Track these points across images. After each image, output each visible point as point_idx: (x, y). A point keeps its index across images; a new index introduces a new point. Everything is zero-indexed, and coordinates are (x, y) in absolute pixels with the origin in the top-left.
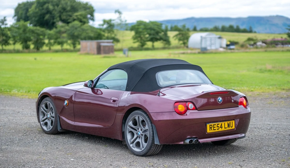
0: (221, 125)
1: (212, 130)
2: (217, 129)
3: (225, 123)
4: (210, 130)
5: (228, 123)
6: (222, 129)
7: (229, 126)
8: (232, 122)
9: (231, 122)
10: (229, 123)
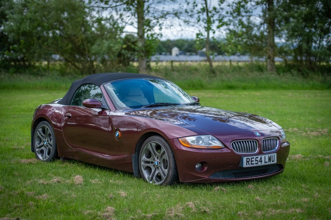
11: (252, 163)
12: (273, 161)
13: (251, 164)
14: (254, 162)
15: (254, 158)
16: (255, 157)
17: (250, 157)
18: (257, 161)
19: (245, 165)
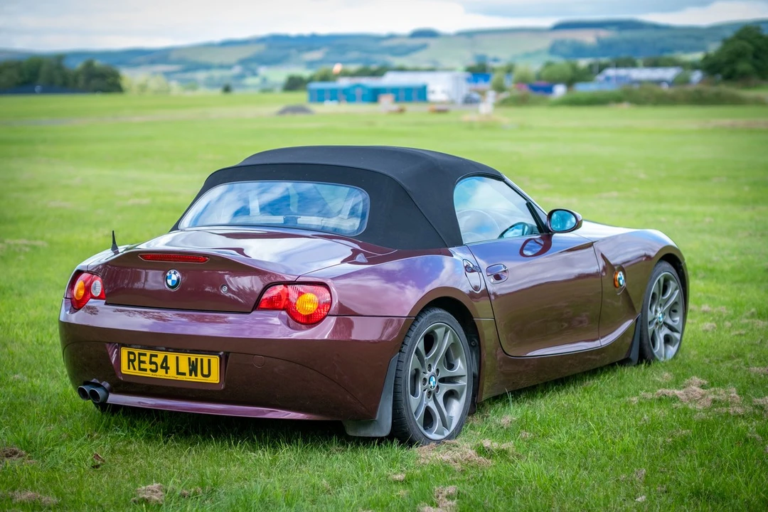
0: (165, 359)
1: (135, 369)
2: (151, 370)
3: (177, 358)
4: (129, 368)
5: (189, 359)
6: (167, 373)
7: (193, 369)
8: (209, 361)
9: (202, 360)
10: (197, 359)
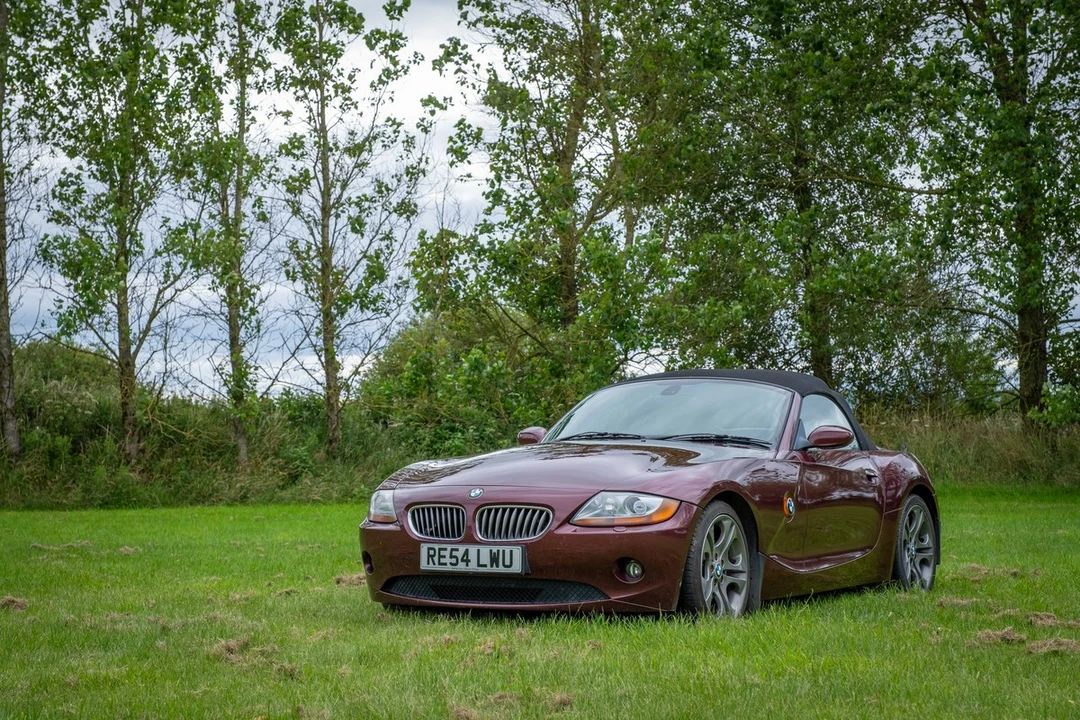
11: (442, 560)
12: (505, 566)
13: (440, 564)
14: (447, 560)
15: (446, 549)
16: (449, 547)
17: (437, 547)
18: (456, 557)
19: (424, 565)
